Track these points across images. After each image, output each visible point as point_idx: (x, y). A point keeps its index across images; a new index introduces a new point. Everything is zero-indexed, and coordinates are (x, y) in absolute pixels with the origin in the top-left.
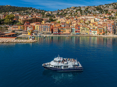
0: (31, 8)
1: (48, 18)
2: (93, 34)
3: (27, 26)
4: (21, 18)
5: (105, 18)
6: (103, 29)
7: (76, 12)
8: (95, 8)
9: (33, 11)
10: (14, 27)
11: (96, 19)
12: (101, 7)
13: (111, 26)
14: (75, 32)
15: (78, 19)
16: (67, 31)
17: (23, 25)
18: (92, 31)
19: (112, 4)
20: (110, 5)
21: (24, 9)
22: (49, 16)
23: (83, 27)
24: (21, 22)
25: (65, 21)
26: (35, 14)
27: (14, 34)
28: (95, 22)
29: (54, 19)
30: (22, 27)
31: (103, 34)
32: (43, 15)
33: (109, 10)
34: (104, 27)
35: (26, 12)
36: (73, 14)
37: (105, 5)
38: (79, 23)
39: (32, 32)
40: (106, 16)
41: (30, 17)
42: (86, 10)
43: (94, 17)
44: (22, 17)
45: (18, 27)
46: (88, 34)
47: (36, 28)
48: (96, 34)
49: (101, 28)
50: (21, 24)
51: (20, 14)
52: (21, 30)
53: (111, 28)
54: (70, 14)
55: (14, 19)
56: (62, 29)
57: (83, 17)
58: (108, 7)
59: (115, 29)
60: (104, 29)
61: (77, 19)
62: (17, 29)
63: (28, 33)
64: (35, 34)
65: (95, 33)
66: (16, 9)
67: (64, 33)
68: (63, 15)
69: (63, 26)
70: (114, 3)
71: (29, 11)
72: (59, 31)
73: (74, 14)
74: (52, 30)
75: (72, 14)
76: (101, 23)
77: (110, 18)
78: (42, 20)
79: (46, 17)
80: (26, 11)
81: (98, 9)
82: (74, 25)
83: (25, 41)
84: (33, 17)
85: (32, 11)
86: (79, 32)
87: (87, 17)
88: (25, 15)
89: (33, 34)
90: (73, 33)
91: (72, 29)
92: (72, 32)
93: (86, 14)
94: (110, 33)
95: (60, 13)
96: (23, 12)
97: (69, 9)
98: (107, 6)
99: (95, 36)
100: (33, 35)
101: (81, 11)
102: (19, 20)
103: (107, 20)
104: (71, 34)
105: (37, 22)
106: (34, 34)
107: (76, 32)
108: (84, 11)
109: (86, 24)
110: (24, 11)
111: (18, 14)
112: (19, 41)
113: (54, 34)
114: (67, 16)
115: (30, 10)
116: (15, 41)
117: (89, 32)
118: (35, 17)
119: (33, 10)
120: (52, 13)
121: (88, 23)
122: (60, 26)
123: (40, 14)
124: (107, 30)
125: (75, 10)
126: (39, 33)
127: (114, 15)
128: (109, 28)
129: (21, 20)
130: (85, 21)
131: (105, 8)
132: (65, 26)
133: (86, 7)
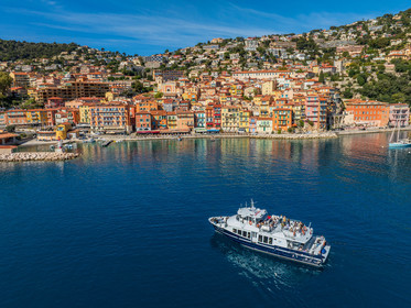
0: (73, 47)
1: (128, 83)
2: (260, 130)
3: (56, 112)
4: (37, 84)
5: (311, 75)
6: (289, 114)
7: (227, 57)
8: (293, 40)
9: (82, 59)
10: (11, 116)
12: (316, 38)
13: (315, 103)
14: (205, 125)
15: (223, 83)
16: (181, 124)
17: (43, 107)
18: (259, 122)
19: (354, 27)
21: (49, 50)
22: (132, 74)
23: (230, 110)
24: (37, 99)
25: (178, 91)
26: (85, 70)
27: (11, 138)
28: (274, 93)
29: (147, 85)
30: (38, 113)
31: (290, 131)
32: (113, 71)
33: (340, 47)
34: (295, 109)
35: (58, 62)
36: (213, 64)
37: (332, 28)
38: (222, 98)
39: (70, 130)
40: (316, 70)
41: (65, 79)
42: (260, 51)
43: (277, 75)
44: (41, 81)
45: (25, 116)
46: (247, 130)
47: (82, 117)
48: (269, 130)
49: (284, 111)
50: (35, 105)
51: (35, 69)
52: (37, 125)
53: (315, 109)
54: (204, 66)
55: (13, 89)
56: (164, 117)
60: (293, 115)
61: (218, 84)
62: (22, 121)
63: (55, 134)
64: (79, 136)
65: (265, 129)
66: (21, 50)
67: (171, 129)
68: (183, 69)
69: (168, 107)
70: (360, 23)
71: (66, 57)
72: (155, 124)
73: (219, 64)
74: (133, 122)
75: (210, 64)
76: (291, 94)
78: (107, 89)
79: (121, 79)
80: (54, 58)
81: (303, 44)
82: (205, 103)
83: (42, 155)
84: (78, 81)
85: (76, 59)
86: (219, 125)
87: (253, 75)
88: (51, 71)
89: (71, 137)
90: (198, 130)
92: (196, 126)
93: (260, 66)
94: (312, 125)
95: (173, 62)
96: (44, 61)
97: (204, 47)
98: (334, 34)
100: (72, 140)
101: (243, 54)
102: (30, 92)
103: (311, 83)
104: (193, 133)
106: (74, 135)
108: (254, 54)
110: (49, 56)
111: (27, 68)
112: (22, 155)
113: (140, 134)
114: (194, 74)
115: (70, 53)
116: (12, 157)
117: (248, 125)
118: (85, 79)
119: (80, 52)
120: (143, 64)
122: (160, 108)
123: (102, 68)
124: (304, 116)
125: (222, 52)
126: (92, 133)
127: (343, 67)
128: (309, 112)
129: (35, 90)
130: (244, 87)
131: (328, 43)
132: (174, 108)
133: (262, 40)
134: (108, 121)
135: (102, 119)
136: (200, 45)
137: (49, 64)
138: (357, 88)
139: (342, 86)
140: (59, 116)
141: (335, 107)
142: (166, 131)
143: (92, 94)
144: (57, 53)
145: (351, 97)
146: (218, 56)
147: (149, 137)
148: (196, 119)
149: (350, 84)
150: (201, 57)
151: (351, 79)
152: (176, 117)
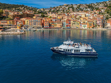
0: (23, 6)
2: (83, 27)
3: (17, 21)
4: (11, 14)
5: (95, 13)
6: (92, 23)
7: (69, 9)
8: (87, 5)
9: (25, 9)
10: (2, 22)
11: (87, 14)
13: (100, 20)
14: (65, 26)
15: (69, 15)
16: (58, 25)
17: (13, 20)
18: (83, 25)
19: (103, 3)
20: (101, 3)
21: (15, 6)
22: (41, 13)
23: (73, 21)
25: (56, 16)
28: (86, 18)
29: (46, 15)
30: (11, 22)
31: (93, 28)
32: (35, 12)
33: (100, 8)
34: (94, 21)
36: (65, 11)
37: (97, 3)
38: (70, 19)
39: (22, 26)
40: (96, 12)
41: (21, 13)
42: (78, 8)
43: (85, 13)
44: (13, 13)
45: (7, 22)
46: (79, 28)
47: (26, 23)
48: (86, 28)
49: (91, 22)
50: (10, 19)
53: (100, 21)
54: (62, 11)
56: (53, 23)
57: (75, 13)
58: (99, 5)
59: (104, 23)
60: (93, 23)
62: (6, 24)
63: (17, 27)
64: (25, 28)
67: (55, 27)
69: (54, 20)
71: (20, 8)
72: (50, 25)
73: (67, 11)
74: (43, 25)
75: (64, 11)
76: (91, 17)
77: (100, 13)
78: (34, 16)
79: (38, 14)
80: (17, 8)
81: (90, 6)
85: (24, 9)
86: (70, 26)
87: (78, 13)
89: (22, 28)
91: (63, 23)
92: (63, 26)
93: (78, 11)
94: (99, 26)
97: (62, 6)
98: (97, 4)
99: (85, 29)
100: (23, 29)
101: (73, 8)
103: (96, 15)
104: (62, 28)
105: (28, 18)
106: (23, 28)
107: (67, 26)
108: (76, 8)
109: (77, 19)
110: (15, 8)
115: (22, 7)
117: (79, 26)
119: (25, 7)
120: (44, 10)
121: (79, 18)
122: (51, 20)
123: (32, 11)
124: (97, 23)
125: (67, 8)
126: (29, 28)
127: (104, 11)
128: (98, 22)
130: (76, 16)
131: (96, 6)
132: (56, 21)
133: (78, 5)
134: (35, 24)
135: (33, 23)
136: (60, 6)
137: (15, 10)
138: (110, 16)
139: (105, 16)
140: (18, 22)
141: (105, 21)
142: (53, 27)
143: (29, 17)
144: (18, 7)
145: (108, 19)
146: (66, 9)
147: (48, 29)
148: (63, 24)
149: (107, 16)
150: (61, 9)
151: (107, 14)
152: (57, 23)
